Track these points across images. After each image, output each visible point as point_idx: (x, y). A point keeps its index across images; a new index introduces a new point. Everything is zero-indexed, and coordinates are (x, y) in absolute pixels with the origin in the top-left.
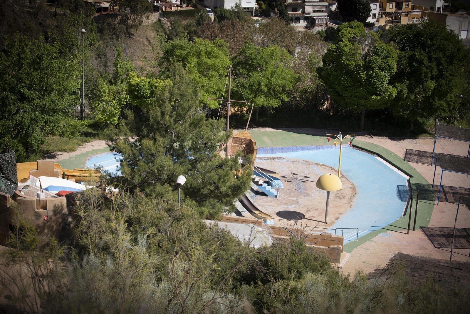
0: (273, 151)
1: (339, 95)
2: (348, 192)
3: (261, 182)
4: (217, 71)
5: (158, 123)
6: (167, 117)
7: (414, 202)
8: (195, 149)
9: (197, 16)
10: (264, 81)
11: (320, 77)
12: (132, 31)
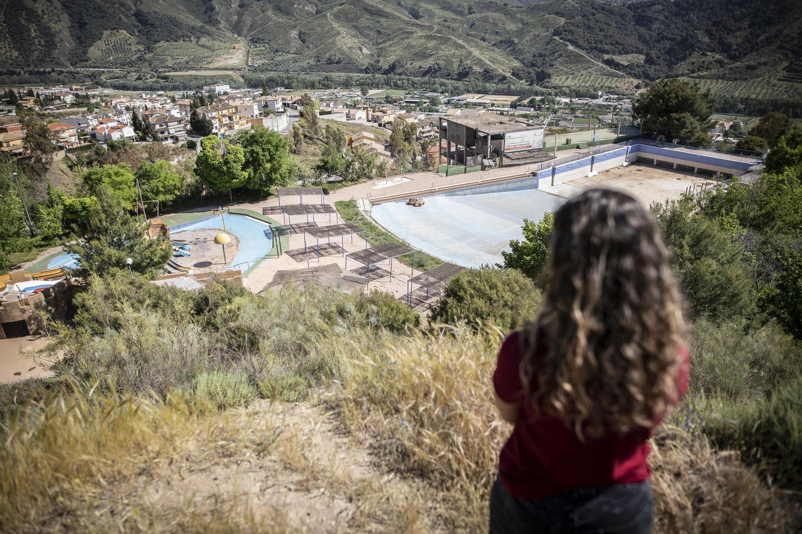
0: (178, 227)
1: (212, 183)
2: (234, 242)
3: (177, 249)
4: (126, 184)
5: (99, 228)
6: (104, 223)
7: (278, 238)
8: (128, 238)
9: (94, 149)
10: (160, 185)
11: (197, 175)
12: (48, 166)
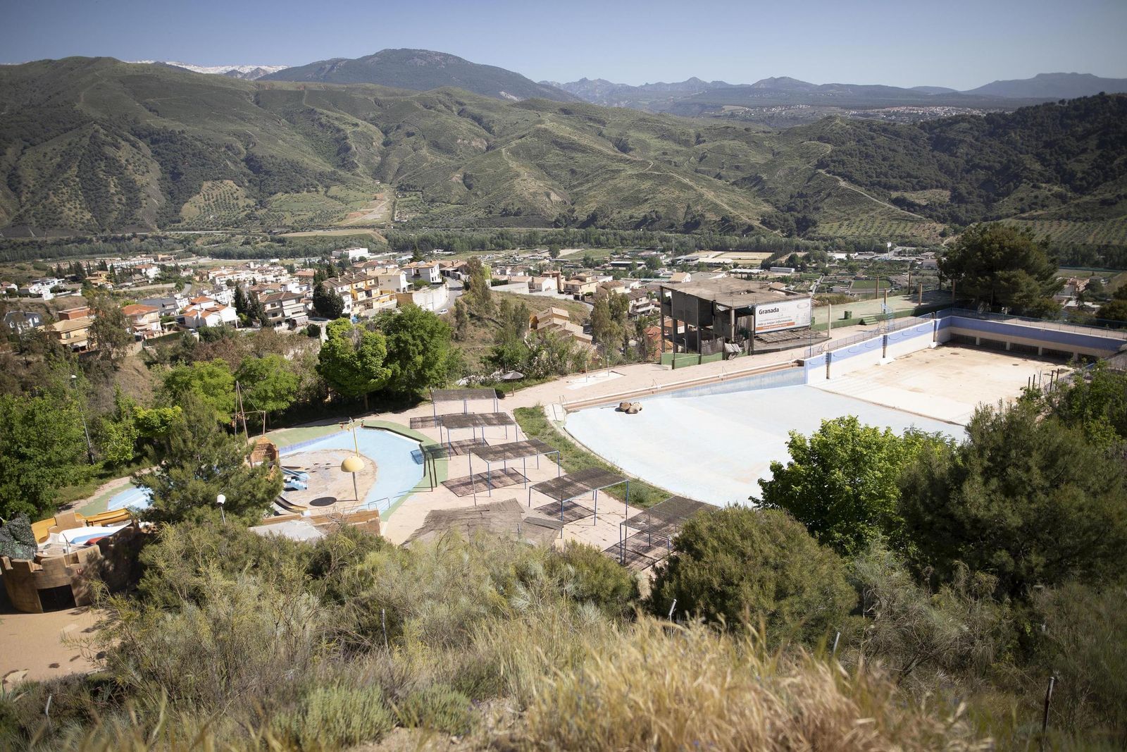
0: (292, 448)
1: (340, 385)
2: (370, 468)
3: (289, 479)
4: (222, 388)
5: (182, 451)
6: (190, 444)
7: (431, 462)
8: (222, 465)
9: (182, 338)
10: (270, 388)
11: (320, 373)
12: (118, 364)
